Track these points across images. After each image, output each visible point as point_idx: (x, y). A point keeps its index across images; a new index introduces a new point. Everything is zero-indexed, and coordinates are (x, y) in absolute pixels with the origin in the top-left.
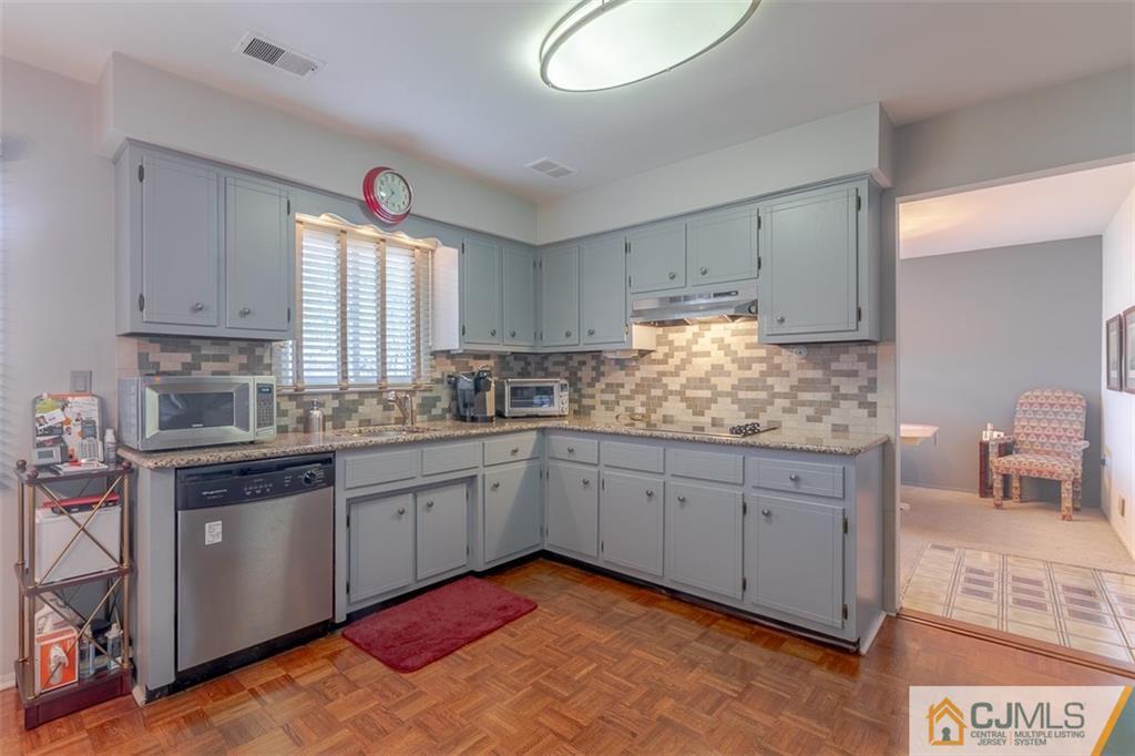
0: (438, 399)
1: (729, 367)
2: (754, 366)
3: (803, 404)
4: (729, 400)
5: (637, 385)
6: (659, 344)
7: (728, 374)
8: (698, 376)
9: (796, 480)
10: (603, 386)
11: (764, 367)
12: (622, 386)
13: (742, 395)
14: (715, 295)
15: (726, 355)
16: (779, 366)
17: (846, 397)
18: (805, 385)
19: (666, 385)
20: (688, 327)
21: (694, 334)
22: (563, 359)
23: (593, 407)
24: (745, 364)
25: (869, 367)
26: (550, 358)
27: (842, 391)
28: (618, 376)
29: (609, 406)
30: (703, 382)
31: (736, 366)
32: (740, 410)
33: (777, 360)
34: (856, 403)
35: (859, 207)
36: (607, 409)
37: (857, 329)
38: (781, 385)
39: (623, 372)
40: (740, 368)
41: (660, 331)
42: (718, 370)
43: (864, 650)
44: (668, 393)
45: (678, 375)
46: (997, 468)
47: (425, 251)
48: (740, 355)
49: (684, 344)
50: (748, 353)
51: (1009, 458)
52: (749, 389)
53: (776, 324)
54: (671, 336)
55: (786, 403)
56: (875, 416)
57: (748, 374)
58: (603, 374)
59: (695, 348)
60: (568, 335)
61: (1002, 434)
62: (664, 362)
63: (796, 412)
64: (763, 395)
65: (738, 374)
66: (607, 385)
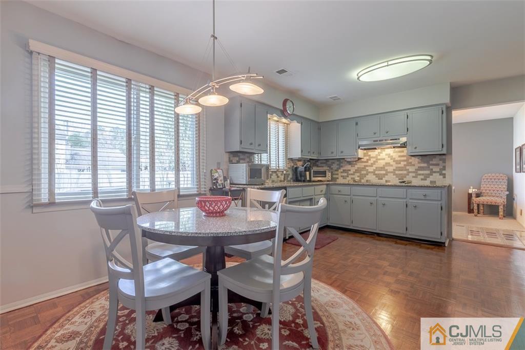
0: (289, 174)
1: (392, 163)
2: (402, 163)
3: (420, 175)
4: (392, 174)
5: (356, 170)
6: (364, 156)
7: (392, 166)
8: (380, 166)
9: (425, 196)
10: (342, 171)
11: (405, 163)
12: (350, 170)
13: (397, 172)
14: (391, 140)
15: (391, 159)
16: (411, 163)
17: (435, 172)
18: (421, 168)
19: (368, 170)
20: (376, 150)
21: (379, 153)
22: (324, 161)
23: (338, 178)
24: (398, 162)
25: (443, 162)
26: (319, 161)
27: (434, 170)
28: (349, 167)
29: (344, 177)
30: (382, 168)
31: (395, 163)
32: (397, 177)
33: (410, 161)
34: (439, 174)
35: (442, 113)
36: (343, 178)
37: (442, 150)
38: (411, 169)
39: (350, 166)
40: (396, 164)
41: (365, 151)
42: (388, 164)
43: (446, 245)
44: (368, 173)
45: (372, 166)
46: (476, 202)
47: (288, 124)
48: (396, 159)
49: (375, 156)
50: (399, 159)
51: (480, 198)
52: (399, 170)
53: (413, 149)
54: (369, 153)
55: (414, 175)
56: (445, 177)
57: (399, 165)
58: (342, 167)
59: (379, 157)
60: (332, 153)
61: (476, 190)
62: (367, 162)
63: (417, 177)
64: (405, 172)
65: (395, 166)
66: (344, 170)
